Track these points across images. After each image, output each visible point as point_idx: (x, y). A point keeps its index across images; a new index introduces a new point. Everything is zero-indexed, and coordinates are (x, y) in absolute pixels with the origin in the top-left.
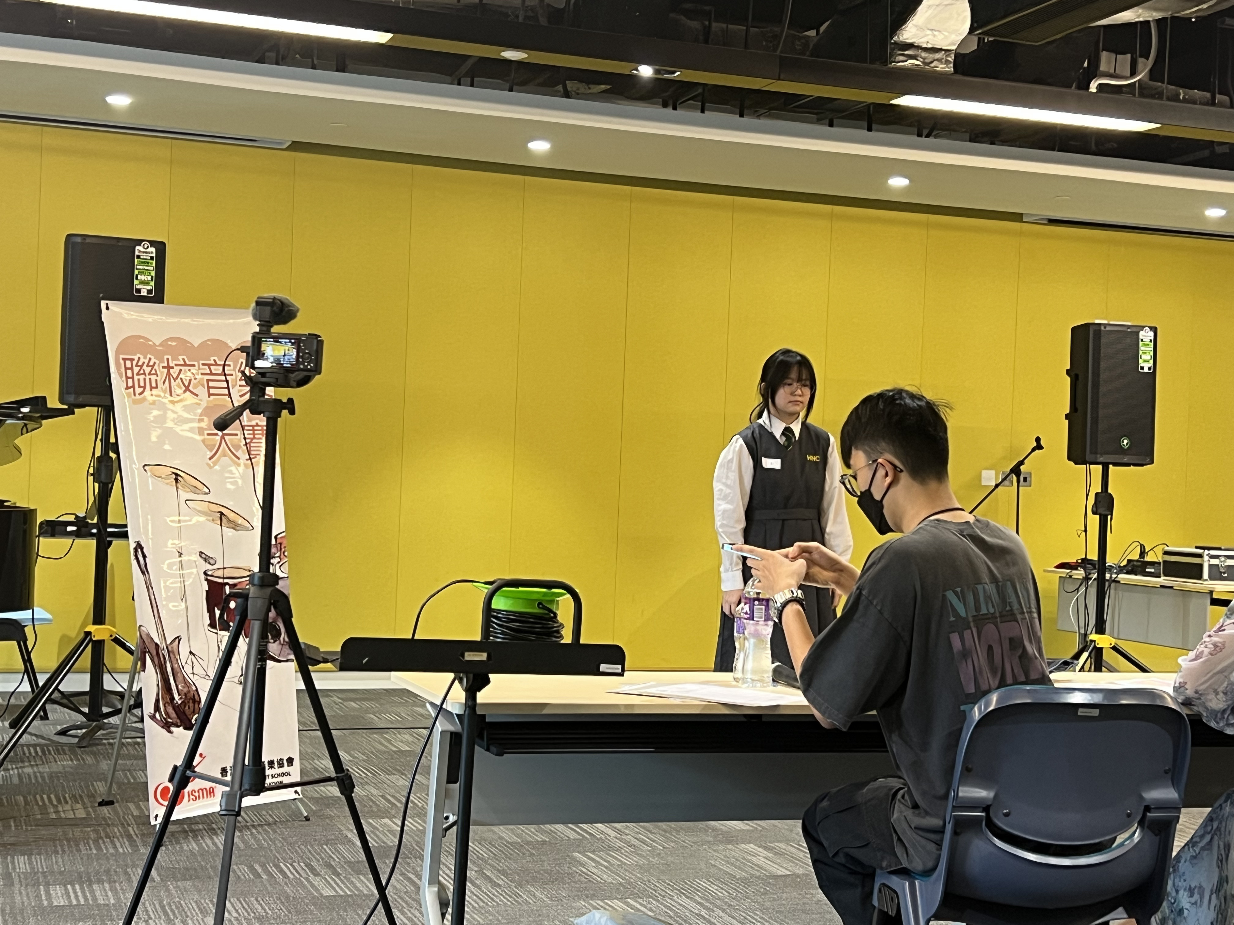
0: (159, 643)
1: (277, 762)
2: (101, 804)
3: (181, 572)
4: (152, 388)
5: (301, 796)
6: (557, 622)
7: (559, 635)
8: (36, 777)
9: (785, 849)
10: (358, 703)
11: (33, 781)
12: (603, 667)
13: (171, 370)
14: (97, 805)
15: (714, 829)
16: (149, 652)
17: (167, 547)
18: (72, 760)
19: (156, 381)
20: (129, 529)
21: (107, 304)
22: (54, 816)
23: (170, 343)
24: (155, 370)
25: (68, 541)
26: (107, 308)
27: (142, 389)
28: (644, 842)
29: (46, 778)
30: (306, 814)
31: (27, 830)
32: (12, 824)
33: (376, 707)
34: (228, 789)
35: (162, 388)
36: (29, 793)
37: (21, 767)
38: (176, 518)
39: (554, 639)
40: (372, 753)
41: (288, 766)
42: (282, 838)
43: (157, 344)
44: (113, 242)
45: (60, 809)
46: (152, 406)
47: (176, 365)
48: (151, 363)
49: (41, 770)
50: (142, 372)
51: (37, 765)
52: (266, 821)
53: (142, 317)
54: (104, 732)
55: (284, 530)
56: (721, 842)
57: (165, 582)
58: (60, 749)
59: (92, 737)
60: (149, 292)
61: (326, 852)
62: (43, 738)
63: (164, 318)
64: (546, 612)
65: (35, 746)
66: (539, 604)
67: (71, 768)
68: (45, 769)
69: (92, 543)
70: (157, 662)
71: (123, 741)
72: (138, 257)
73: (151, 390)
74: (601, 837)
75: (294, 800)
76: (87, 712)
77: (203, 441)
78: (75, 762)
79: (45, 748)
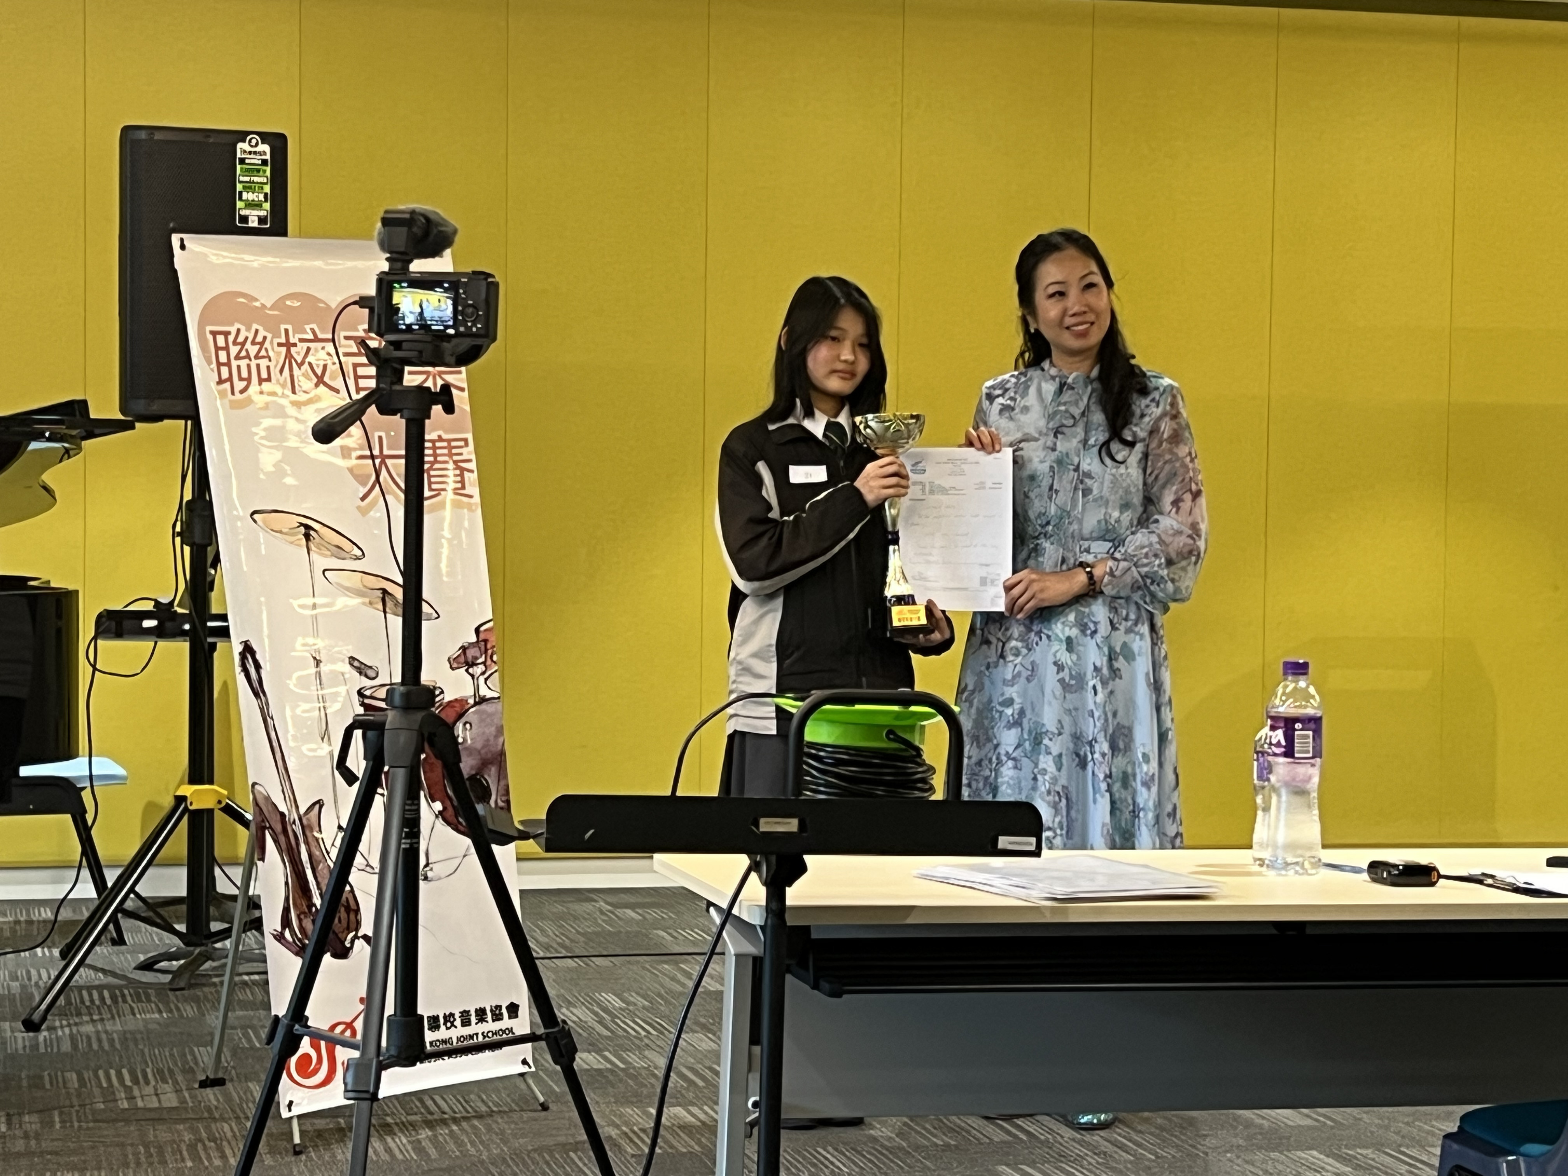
0: (286, 813)
1: (491, 1011)
2: (204, 1084)
3: (320, 692)
4: (261, 381)
5: (533, 1069)
6: (923, 764)
7: (927, 787)
8: (99, 1040)
9: (1373, 1160)
10: (640, 911)
11: (95, 1046)
12: (1004, 842)
13: (293, 350)
14: (197, 1086)
15: (1248, 1124)
16: (270, 827)
17: (294, 650)
18: (160, 1012)
19: (268, 367)
20: (231, 622)
21: (182, 240)
22: (126, 1105)
23: (288, 303)
24: (266, 350)
25: (147, 645)
26: (183, 247)
27: (245, 383)
28: (1122, 1147)
29: (117, 1041)
30: (542, 1099)
31: (80, 1127)
32: (57, 1119)
33: (670, 917)
34: (356, 1054)
35: (278, 381)
36: (87, 1068)
37: (76, 1024)
38: (310, 601)
39: (918, 794)
40: (660, 995)
41: (510, 1018)
42: (501, 1139)
43: (269, 306)
44: (199, 138)
45: (136, 1092)
46: (263, 413)
47: (302, 340)
48: (259, 339)
49: (108, 1028)
50: (243, 353)
51: (102, 1020)
52: (476, 1111)
53: (242, 259)
54: (215, 964)
55: (491, 617)
56: (1260, 1148)
57: (293, 709)
58: (141, 992)
59: (193, 972)
60: (261, 220)
61: (575, 1163)
62: (114, 974)
63: (278, 260)
64: (903, 747)
65: (100, 988)
66: (890, 732)
67: (159, 1024)
68: (115, 1027)
69: (184, 647)
70: (284, 846)
71: (237, 979)
72: (242, 161)
73: (260, 384)
74: (1047, 1140)
75: (522, 1075)
76: (184, 931)
77: (351, 470)
78: (165, 1015)
79: (117, 992)
